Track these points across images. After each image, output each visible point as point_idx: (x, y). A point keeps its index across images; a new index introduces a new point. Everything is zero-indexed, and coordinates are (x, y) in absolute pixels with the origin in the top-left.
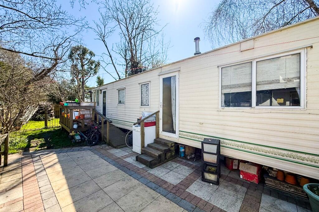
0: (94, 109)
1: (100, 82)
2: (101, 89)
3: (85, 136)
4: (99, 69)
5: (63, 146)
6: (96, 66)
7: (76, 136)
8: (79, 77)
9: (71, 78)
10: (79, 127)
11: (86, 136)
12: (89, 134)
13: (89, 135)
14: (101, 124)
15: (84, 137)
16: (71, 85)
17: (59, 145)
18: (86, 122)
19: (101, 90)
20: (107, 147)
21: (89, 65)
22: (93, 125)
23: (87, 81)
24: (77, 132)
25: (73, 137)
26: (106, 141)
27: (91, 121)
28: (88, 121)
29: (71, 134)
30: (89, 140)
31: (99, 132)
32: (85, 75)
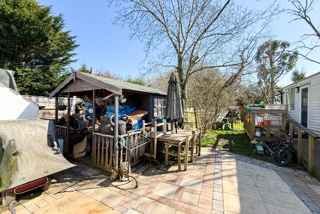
0: (285, 114)
1: (298, 77)
2: (298, 86)
3: (270, 149)
4: (297, 61)
5: (243, 153)
6: (291, 58)
7: (258, 146)
8: (268, 78)
9: (258, 81)
10: (262, 135)
11: (272, 149)
12: (276, 148)
13: (276, 150)
14: (297, 137)
15: (267, 149)
16: (258, 88)
17: (239, 151)
18: (272, 131)
19: (298, 88)
20: (308, 178)
21: (281, 61)
22: (283, 136)
23: (278, 81)
24: (259, 141)
25: (254, 146)
26: (306, 166)
27: (279, 130)
28: (275, 130)
29: (252, 142)
30: (275, 155)
31: (293, 149)
32: (276, 73)
